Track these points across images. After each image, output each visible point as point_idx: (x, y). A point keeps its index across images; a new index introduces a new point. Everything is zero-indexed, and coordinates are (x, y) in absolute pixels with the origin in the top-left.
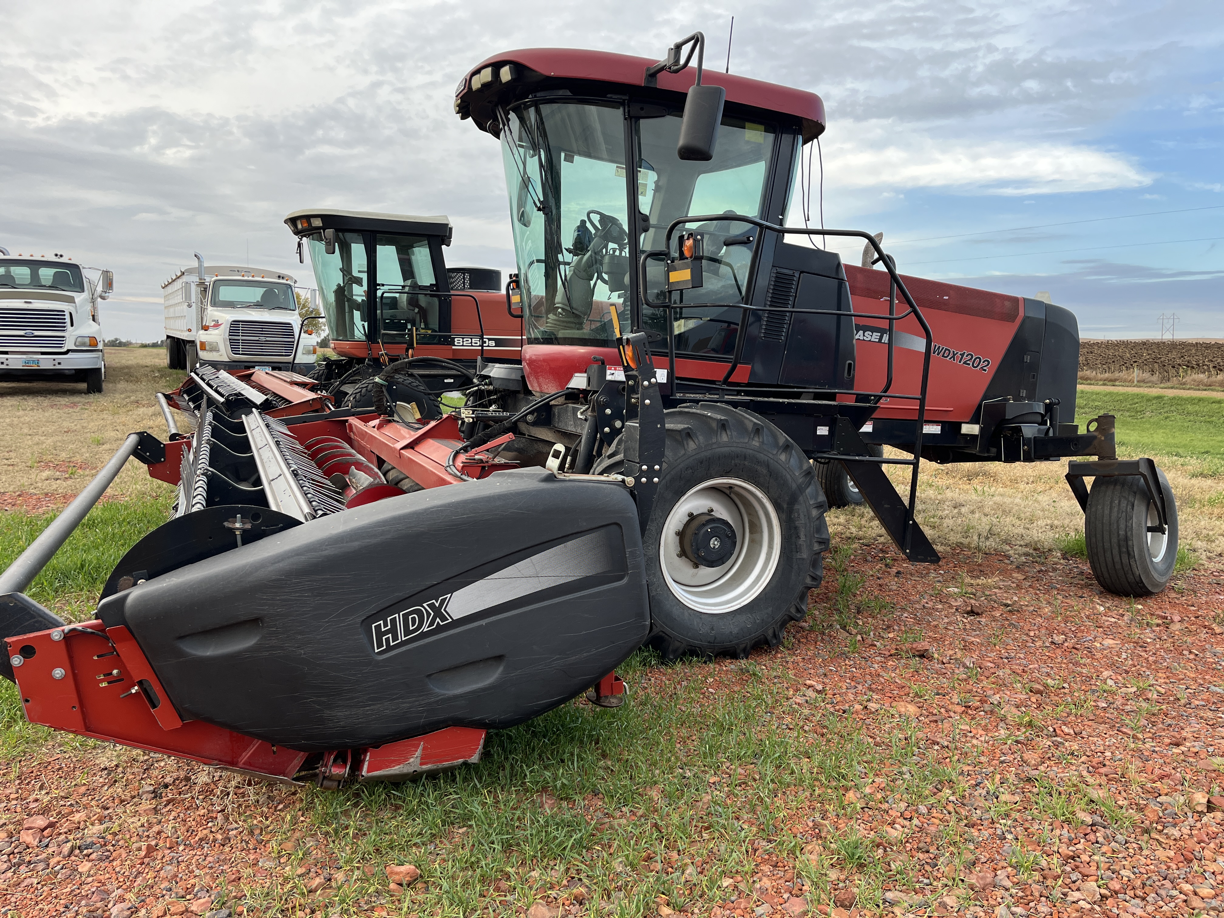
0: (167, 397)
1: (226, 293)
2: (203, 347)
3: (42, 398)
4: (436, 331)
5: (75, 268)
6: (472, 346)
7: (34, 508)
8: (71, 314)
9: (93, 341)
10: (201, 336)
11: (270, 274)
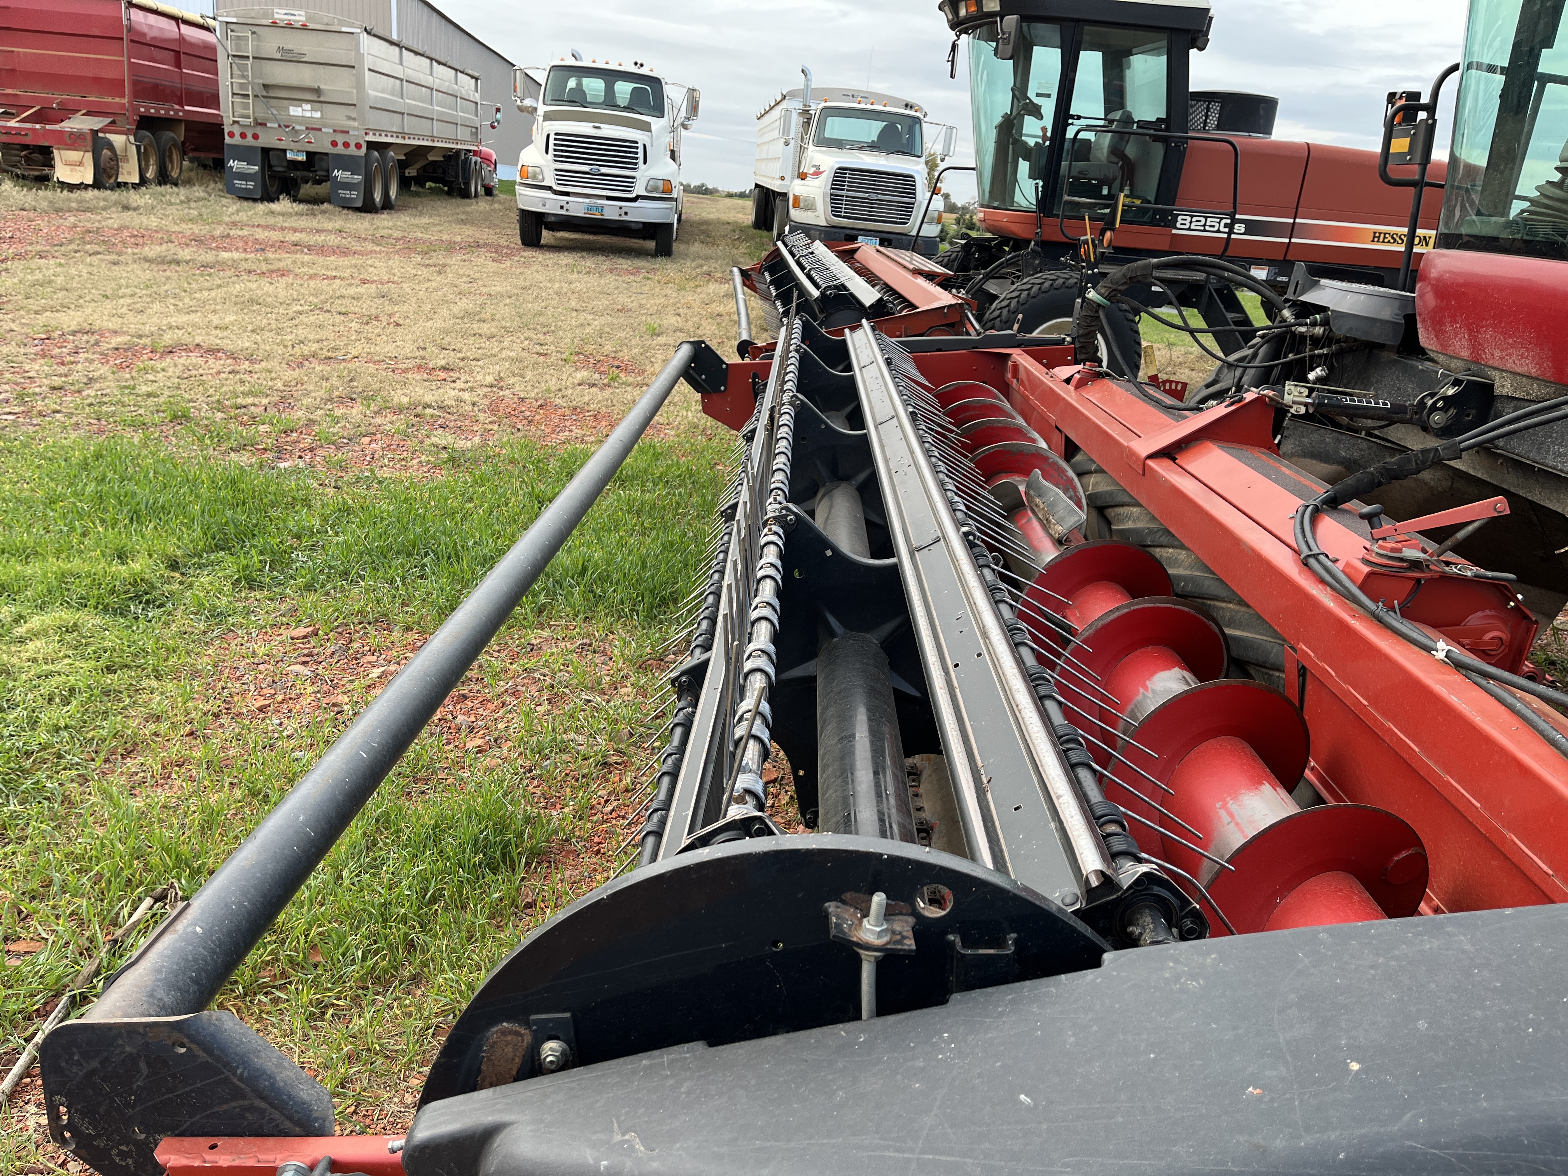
0: (744, 273)
1: (836, 128)
2: (796, 205)
3: (604, 258)
4: (1149, 202)
5: (655, 82)
6: (1205, 230)
7: (553, 432)
8: (645, 146)
9: (668, 186)
10: (796, 188)
11: (895, 101)
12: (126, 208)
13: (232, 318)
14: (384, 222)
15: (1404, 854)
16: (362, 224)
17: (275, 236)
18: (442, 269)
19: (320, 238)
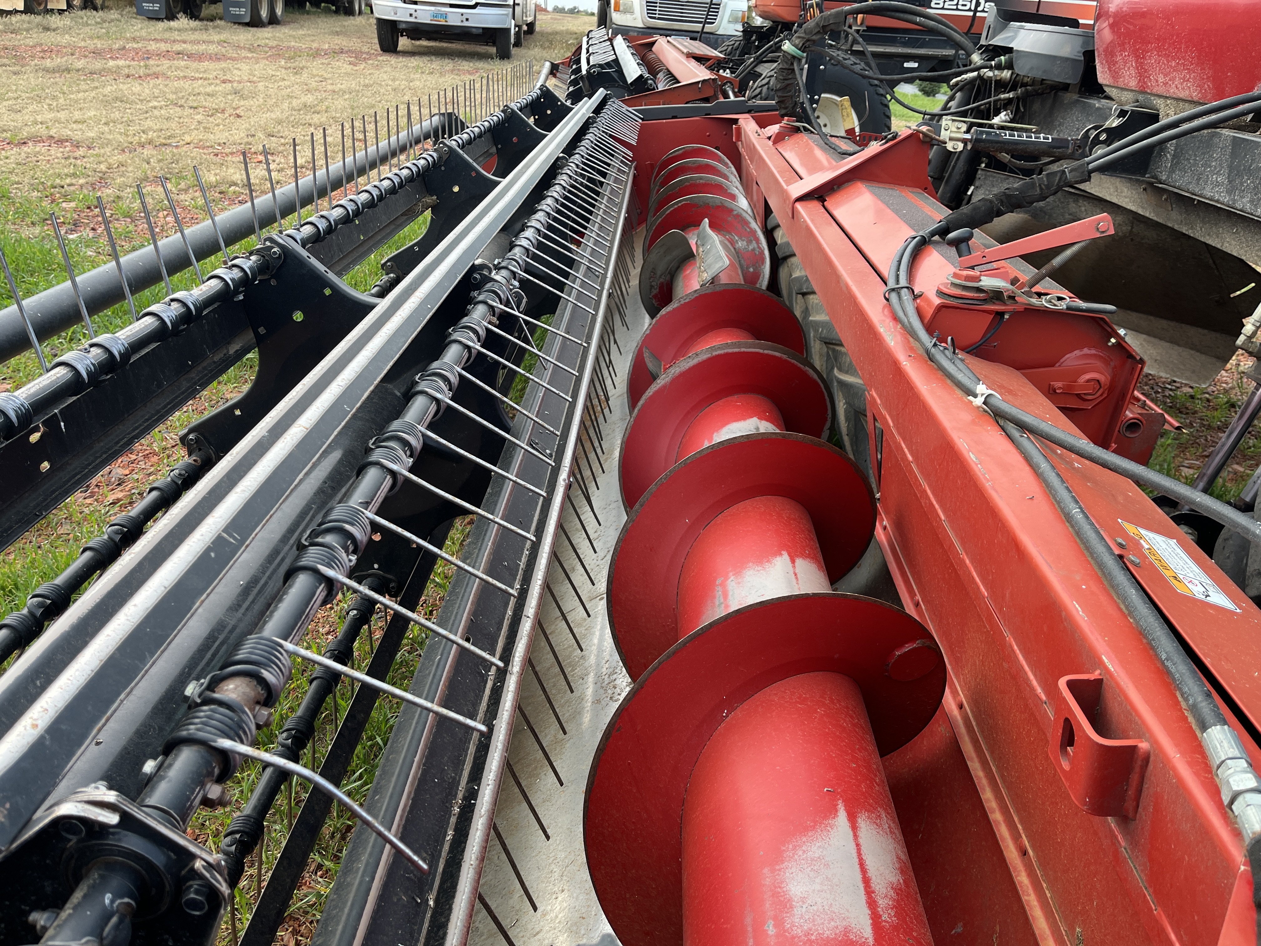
0: (554, 67)
2: (617, 9)
6: (957, 9)
12: (47, 29)
13: (92, 113)
14: (266, 35)
15: (908, 648)
16: (245, 36)
17: (163, 47)
18: (297, 71)
19: (202, 48)
